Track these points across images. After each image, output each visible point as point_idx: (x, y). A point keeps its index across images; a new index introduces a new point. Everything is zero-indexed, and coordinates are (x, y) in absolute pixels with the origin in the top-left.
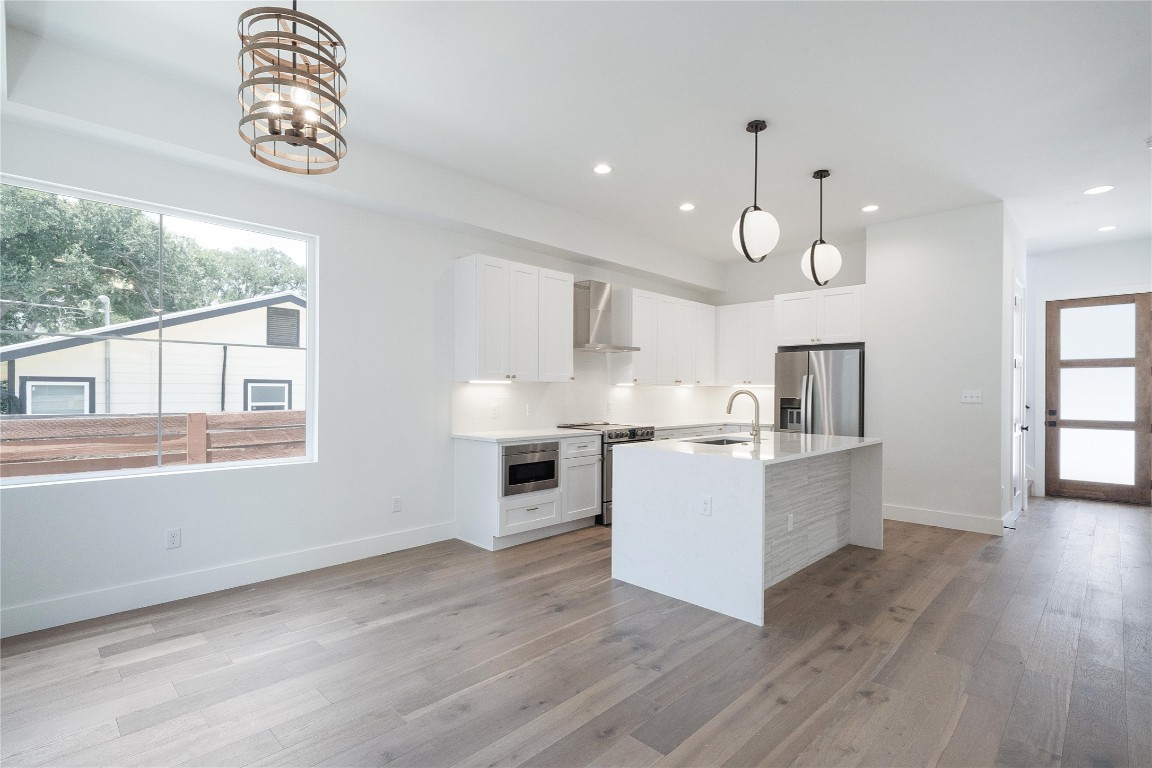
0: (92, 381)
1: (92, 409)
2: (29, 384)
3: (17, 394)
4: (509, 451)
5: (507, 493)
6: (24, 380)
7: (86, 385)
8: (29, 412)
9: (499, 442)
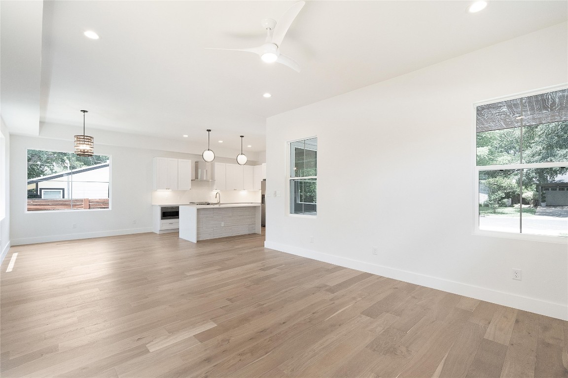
0: (63, 189)
1: (63, 197)
2: (43, 191)
3: (39, 194)
4: (163, 208)
5: (162, 219)
6: (41, 189)
7: (62, 191)
8: (43, 198)
9: (160, 206)
